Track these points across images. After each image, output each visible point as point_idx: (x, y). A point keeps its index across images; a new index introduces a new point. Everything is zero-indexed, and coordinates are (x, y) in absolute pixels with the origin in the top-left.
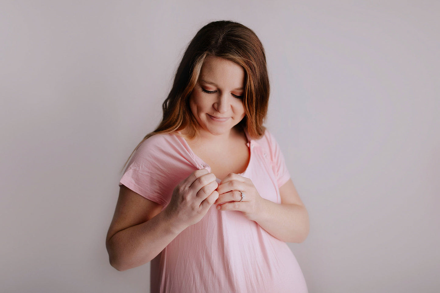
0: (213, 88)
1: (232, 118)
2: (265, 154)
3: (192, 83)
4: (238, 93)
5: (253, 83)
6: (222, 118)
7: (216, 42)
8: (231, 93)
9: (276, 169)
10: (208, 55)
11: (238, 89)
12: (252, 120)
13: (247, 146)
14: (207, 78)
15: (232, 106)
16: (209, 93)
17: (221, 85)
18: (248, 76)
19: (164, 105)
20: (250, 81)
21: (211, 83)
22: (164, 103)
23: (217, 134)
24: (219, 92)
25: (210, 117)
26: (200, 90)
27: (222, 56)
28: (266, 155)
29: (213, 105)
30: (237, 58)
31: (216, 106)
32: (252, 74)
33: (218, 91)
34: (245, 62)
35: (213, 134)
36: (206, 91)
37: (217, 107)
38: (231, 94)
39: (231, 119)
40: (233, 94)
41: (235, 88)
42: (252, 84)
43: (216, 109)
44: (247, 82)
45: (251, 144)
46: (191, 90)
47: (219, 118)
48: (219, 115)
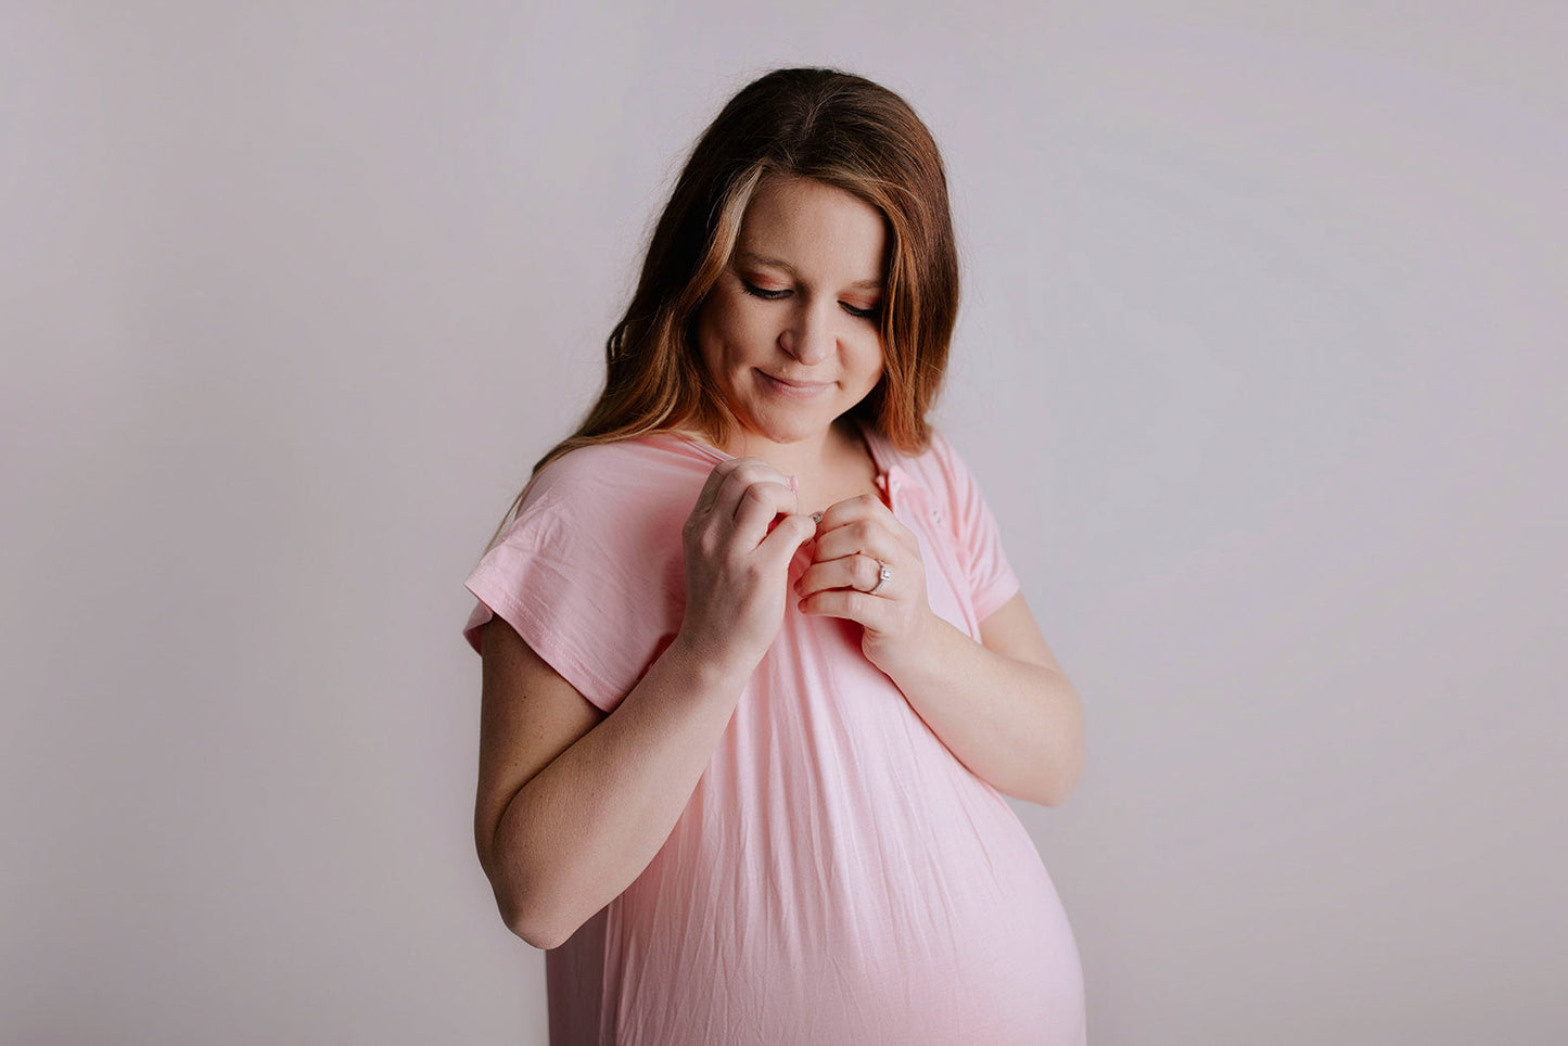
0: (780, 281)
1: (838, 383)
2: (935, 513)
3: (712, 265)
4: (862, 301)
5: (913, 265)
6: (806, 384)
7: (796, 131)
8: (836, 300)
9: (969, 562)
10: (767, 171)
11: (862, 285)
12: (904, 389)
13: (877, 485)
14: (763, 246)
15: (838, 343)
16: (767, 299)
17: (809, 268)
18: (897, 241)
19: (613, 342)
20: (904, 256)
21: (777, 264)
22: (611, 338)
23: (787, 438)
24: (801, 294)
25: (769, 382)
26: (736, 288)
27: (814, 172)
28: (938, 515)
29: (779, 340)
30: (865, 180)
31: (788, 341)
32: (909, 235)
33: (796, 293)
34: (887, 194)
35: (774, 440)
36: (759, 289)
37: (791, 346)
38: (839, 302)
39: (835, 387)
40: (845, 305)
41: (854, 280)
42: (912, 267)
43: (789, 350)
44: (894, 260)
45: (891, 480)
46: (706, 286)
47: (796, 384)
48: (797, 372)
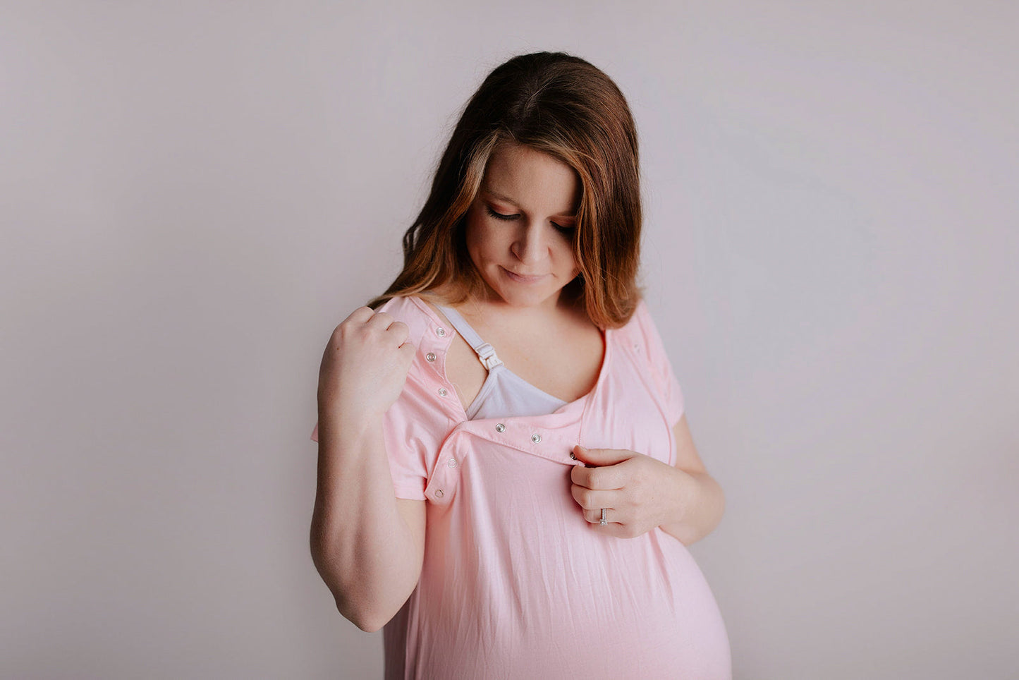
0: (509, 210)
1: (553, 274)
2: (636, 346)
3: (465, 197)
10: (500, 136)
12: (594, 285)
14: (498, 187)
15: (549, 250)
16: (502, 219)
17: (528, 204)
19: (408, 238)
20: (588, 198)
21: (506, 200)
22: (406, 235)
24: (523, 219)
25: (507, 274)
26: (485, 210)
27: (529, 142)
28: (638, 348)
29: (511, 248)
30: (565, 150)
31: (516, 249)
32: (592, 184)
33: (520, 217)
34: (580, 159)
36: (497, 214)
37: (518, 249)
38: (551, 222)
39: (550, 276)
40: (554, 223)
42: (594, 204)
43: (517, 255)
46: (462, 210)
47: (523, 276)
48: (523, 270)
